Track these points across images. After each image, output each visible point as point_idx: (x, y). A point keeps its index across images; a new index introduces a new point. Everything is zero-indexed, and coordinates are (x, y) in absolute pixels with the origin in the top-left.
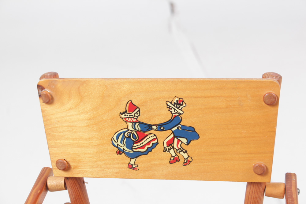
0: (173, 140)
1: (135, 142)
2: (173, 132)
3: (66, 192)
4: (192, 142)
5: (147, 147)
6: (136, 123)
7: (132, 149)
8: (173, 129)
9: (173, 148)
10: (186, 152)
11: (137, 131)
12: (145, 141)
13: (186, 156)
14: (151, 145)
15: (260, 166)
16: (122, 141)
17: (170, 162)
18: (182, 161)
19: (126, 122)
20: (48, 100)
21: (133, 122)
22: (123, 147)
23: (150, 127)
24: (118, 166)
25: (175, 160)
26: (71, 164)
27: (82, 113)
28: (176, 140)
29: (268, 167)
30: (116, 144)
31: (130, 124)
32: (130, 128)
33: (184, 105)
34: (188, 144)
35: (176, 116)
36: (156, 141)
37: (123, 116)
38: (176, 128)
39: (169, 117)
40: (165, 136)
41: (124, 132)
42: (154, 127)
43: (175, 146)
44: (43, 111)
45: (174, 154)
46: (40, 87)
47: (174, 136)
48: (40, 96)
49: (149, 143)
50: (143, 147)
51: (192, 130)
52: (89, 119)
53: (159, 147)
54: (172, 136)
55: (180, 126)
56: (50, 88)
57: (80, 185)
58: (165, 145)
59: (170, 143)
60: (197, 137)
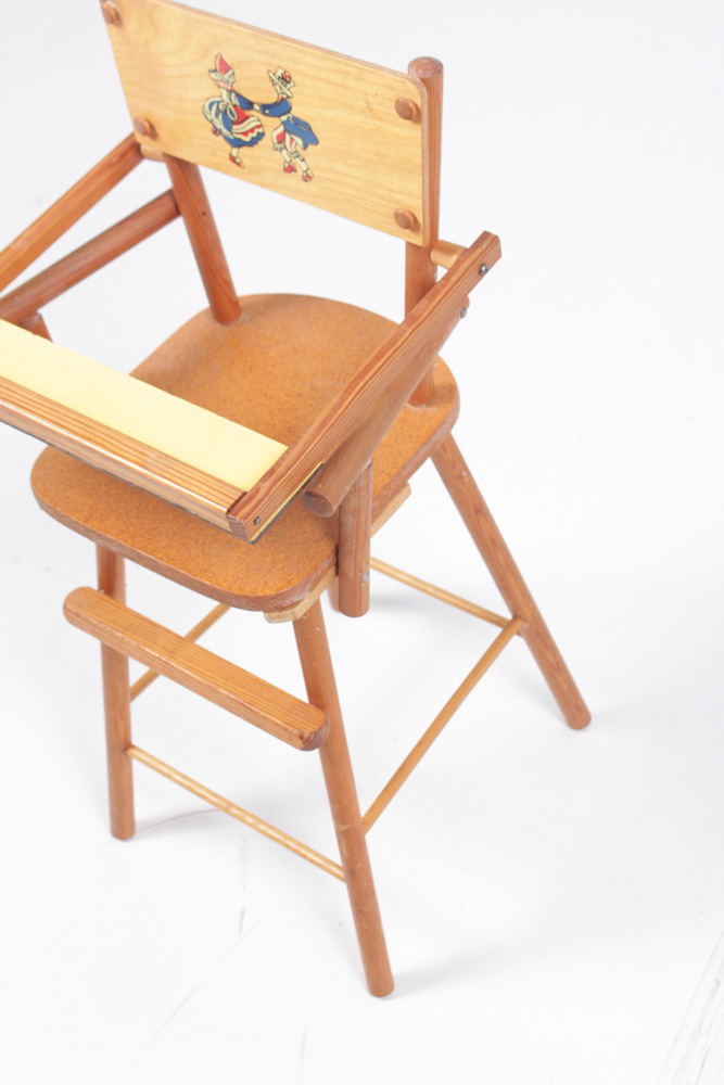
0: (284, 135)
1: (234, 123)
2: (283, 123)
4: (310, 146)
5: (251, 135)
6: (231, 91)
7: (232, 133)
8: (282, 119)
9: (285, 147)
11: (235, 106)
12: (247, 126)
13: (304, 166)
14: (255, 134)
15: (403, 215)
16: (217, 115)
17: (285, 170)
20: (115, 20)
22: (220, 126)
23: (250, 105)
24: (217, 153)
25: (290, 169)
26: (158, 130)
28: (288, 137)
30: (209, 117)
31: (224, 93)
32: (225, 98)
33: (292, 84)
34: (305, 147)
35: (283, 99)
36: (261, 130)
37: (213, 75)
38: (285, 118)
40: (273, 126)
41: (218, 103)
42: (257, 107)
43: (288, 147)
45: (288, 159)
47: (285, 131)
48: (103, 10)
49: (252, 131)
50: (245, 134)
51: (308, 127)
54: (282, 129)
55: (289, 115)
56: (114, 2)
58: (275, 141)
59: (281, 139)
60: (315, 141)
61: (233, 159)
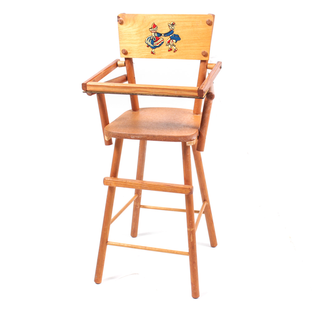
0: (170, 40)
1: (155, 42)
2: (170, 37)
3: (125, 67)
4: (178, 41)
5: (159, 44)
6: (155, 33)
7: (153, 45)
8: (170, 36)
9: (170, 44)
10: (175, 46)
11: (156, 37)
12: (159, 41)
13: (175, 48)
14: (161, 43)
15: (204, 52)
16: (149, 41)
17: (169, 51)
18: (173, 50)
19: (152, 32)
20: (121, 23)
21: (154, 33)
22: (150, 44)
23: (161, 35)
24: (147, 52)
25: (171, 50)
26: (128, 51)
27: (134, 29)
28: (171, 40)
29: (208, 53)
30: (147, 42)
31: (153, 33)
32: (153, 35)
33: (175, 25)
35: (171, 30)
36: (163, 41)
37: (150, 30)
38: (171, 35)
39: (169, 30)
40: (167, 39)
41: (151, 37)
42: (163, 35)
43: (171, 44)
44: (119, 28)
45: (170, 47)
46: (118, 17)
47: (171, 39)
48: (118, 21)
49: (160, 42)
50: (158, 44)
51: (178, 36)
52: (137, 31)
53: (164, 44)
54: (170, 39)
55: (173, 34)
56: (122, 18)
57: (131, 63)
58: (167, 43)
59: (169, 42)
60: (180, 39)
61: (152, 53)
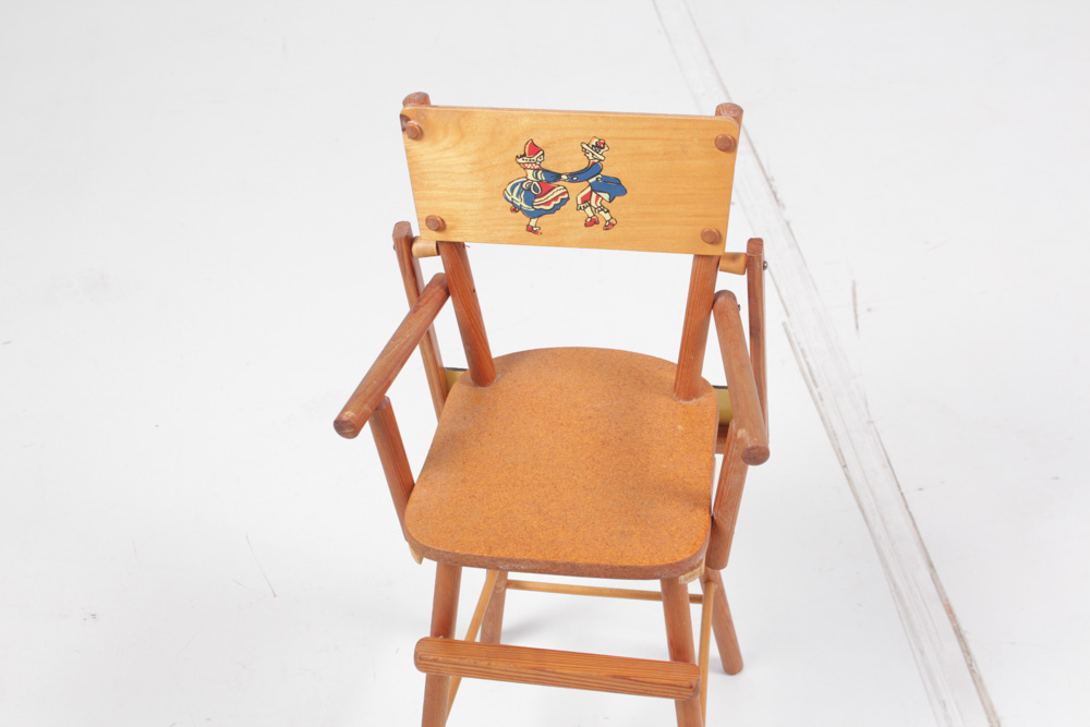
0: (590, 194)
1: (536, 197)
2: (590, 184)
3: (439, 259)
4: (617, 198)
5: (553, 203)
6: (538, 170)
7: (533, 206)
8: (591, 181)
9: (590, 205)
10: (608, 211)
11: (540, 182)
12: (550, 196)
13: (607, 217)
14: (559, 201)
15: (710, 232)
16: (519, 194)
17: (586, 225)
18: (602, 223)
19: (525, 168)
20: (414, 133)
21: (534, 170)
22: (520, 202)
23: (558, 176)
24: (511, 228)
25: (593, 222)
26: (447, 223)
27: (462, 155)
28: (594, 195)
29: (723, 233)
30: (510, 198)
31: (530, 172)
32: (530, 177)
33: (607, 148)
34: (611, 201)
35: (594, 163)
36: (566, 196)
37: (520, 160)
38: (594, 179)
39: (585, 164)
40: (579, 190)
41: (522, 183)
42: (564, 177)
43: (593, 204)
44: (407, 151)
45: (591, 215)
46: (404, 118)
47: (592, 190)
48: (404, 130)
49: (556, 199)
50: (548, 203)
51: (618, 182)
52: (473, 164)
53: (570, 205)
54: (589, 189)
55: (600, 176)
56: (418, 120)
57: (459, 252)
58: (579, 202)
59: (586, 199)
60: (624, 192)
61: (530, 229)
